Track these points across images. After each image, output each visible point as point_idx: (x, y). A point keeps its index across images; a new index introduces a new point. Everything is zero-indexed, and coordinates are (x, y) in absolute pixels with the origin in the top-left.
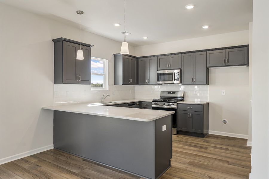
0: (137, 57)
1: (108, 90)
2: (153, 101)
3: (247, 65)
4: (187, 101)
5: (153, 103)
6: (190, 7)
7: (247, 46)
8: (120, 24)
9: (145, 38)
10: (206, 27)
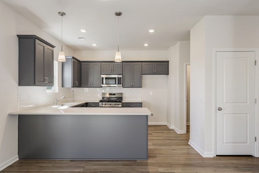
0: (80, 61)
1: (58, 92)
2: (100, 102)
3: (168, 74)
4: (125, 101)
5: (100, 103)
6: (152, 31)
7: (168, 62)
8: (86, 31)
9: (95, 45)
10: (146, 45)
